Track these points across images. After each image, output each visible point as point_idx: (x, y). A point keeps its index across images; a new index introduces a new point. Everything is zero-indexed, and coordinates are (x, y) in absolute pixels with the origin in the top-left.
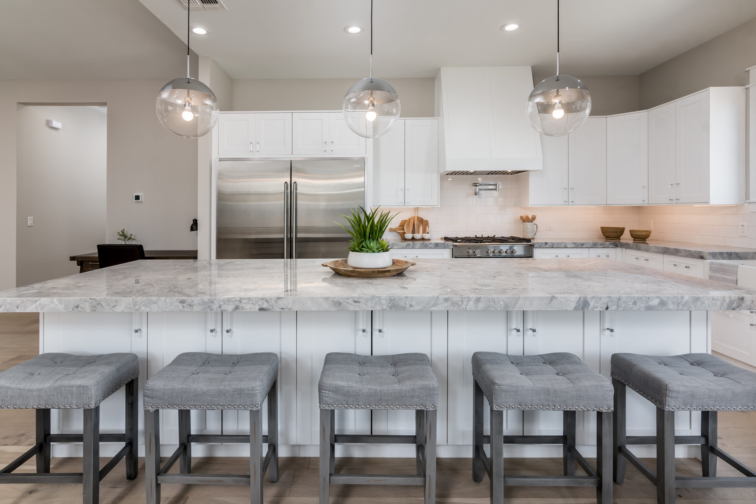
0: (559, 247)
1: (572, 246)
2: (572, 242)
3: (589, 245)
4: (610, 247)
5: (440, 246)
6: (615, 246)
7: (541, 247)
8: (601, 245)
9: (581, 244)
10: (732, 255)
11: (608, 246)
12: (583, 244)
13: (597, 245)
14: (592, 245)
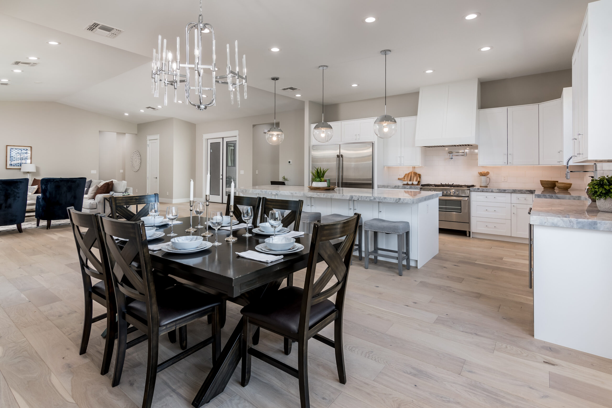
0: (487, 191)
1: (497, 191)
2: (497, 189)
3: (510, 191)
4: (526, 193)
5: (413, 188)
6: (531, 193)
7: (475, 191)
8: (519, 191)
9: (504, 190)
10: (552, 196)
12: (505, 190)
13: (516, 191)
14: (512, 191)
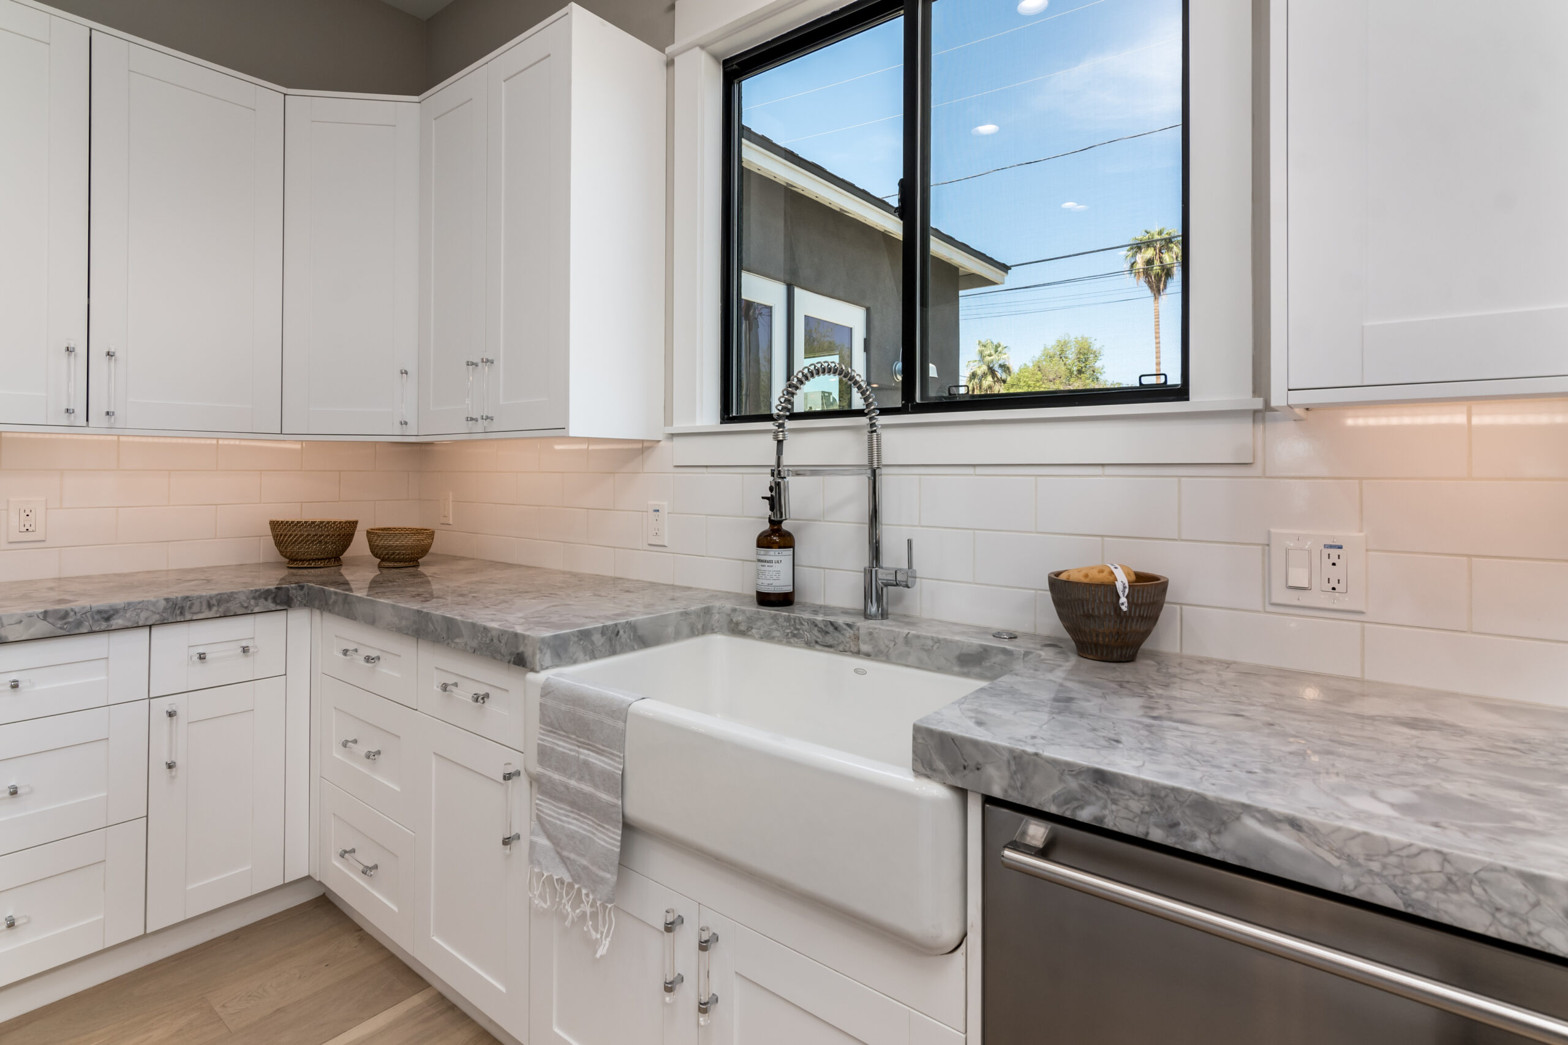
1: (42, 627)
3: (143, 615)
4: (256, 610)
6: (279, 604)
8: (210, 606)
9: (99, 612)
11: (246, 608)
12: (107, 615)
13: (190, 608)
14: (165, 609)
